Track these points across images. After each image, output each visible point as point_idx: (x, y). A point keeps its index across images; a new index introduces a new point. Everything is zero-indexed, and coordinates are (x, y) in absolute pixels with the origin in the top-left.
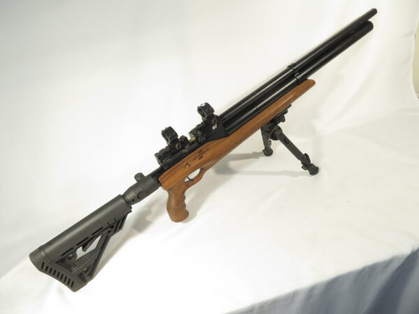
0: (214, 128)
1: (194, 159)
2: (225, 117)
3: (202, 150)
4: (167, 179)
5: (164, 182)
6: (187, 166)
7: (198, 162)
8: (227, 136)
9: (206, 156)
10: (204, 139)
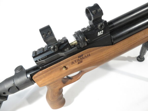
0: (99, 34)
1: (73, 63)
2: (115, 24)
3: (82, 55)
4: (41, 79)
5: (38, 80)
6: (64, 69)
7: (76, 66)
8: (113, 44)
9: (86, 61)
10: (86, 44)
